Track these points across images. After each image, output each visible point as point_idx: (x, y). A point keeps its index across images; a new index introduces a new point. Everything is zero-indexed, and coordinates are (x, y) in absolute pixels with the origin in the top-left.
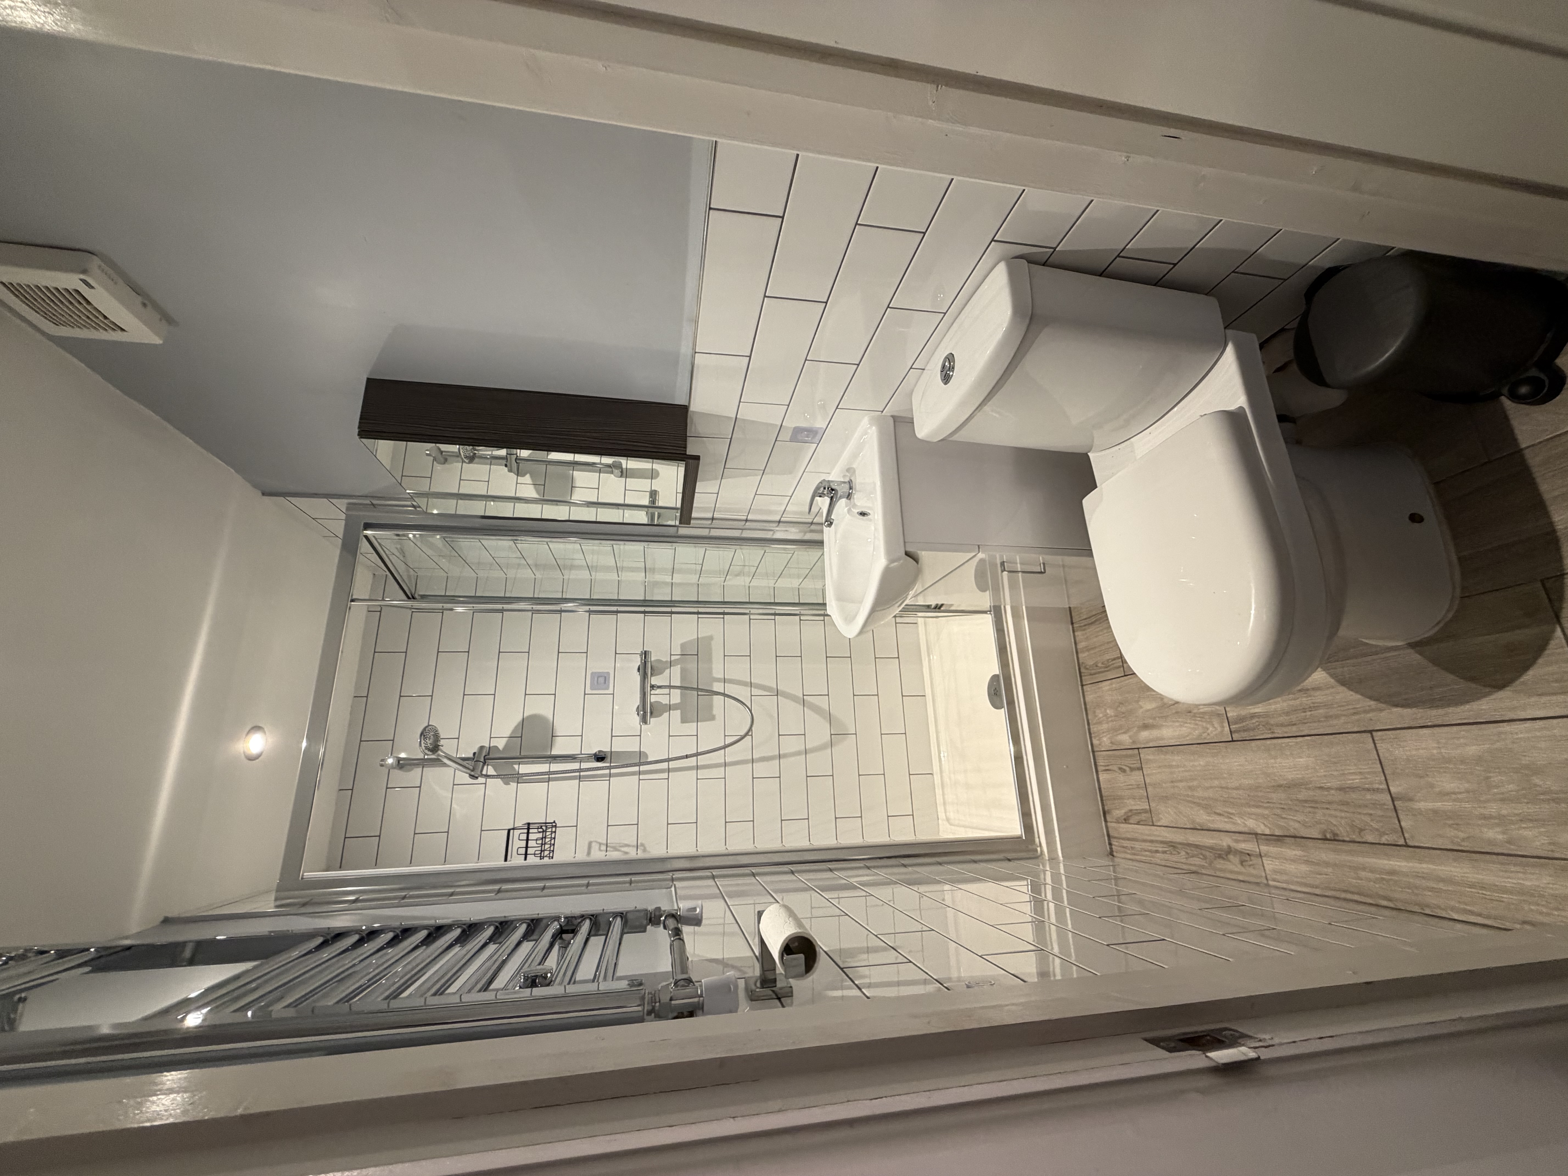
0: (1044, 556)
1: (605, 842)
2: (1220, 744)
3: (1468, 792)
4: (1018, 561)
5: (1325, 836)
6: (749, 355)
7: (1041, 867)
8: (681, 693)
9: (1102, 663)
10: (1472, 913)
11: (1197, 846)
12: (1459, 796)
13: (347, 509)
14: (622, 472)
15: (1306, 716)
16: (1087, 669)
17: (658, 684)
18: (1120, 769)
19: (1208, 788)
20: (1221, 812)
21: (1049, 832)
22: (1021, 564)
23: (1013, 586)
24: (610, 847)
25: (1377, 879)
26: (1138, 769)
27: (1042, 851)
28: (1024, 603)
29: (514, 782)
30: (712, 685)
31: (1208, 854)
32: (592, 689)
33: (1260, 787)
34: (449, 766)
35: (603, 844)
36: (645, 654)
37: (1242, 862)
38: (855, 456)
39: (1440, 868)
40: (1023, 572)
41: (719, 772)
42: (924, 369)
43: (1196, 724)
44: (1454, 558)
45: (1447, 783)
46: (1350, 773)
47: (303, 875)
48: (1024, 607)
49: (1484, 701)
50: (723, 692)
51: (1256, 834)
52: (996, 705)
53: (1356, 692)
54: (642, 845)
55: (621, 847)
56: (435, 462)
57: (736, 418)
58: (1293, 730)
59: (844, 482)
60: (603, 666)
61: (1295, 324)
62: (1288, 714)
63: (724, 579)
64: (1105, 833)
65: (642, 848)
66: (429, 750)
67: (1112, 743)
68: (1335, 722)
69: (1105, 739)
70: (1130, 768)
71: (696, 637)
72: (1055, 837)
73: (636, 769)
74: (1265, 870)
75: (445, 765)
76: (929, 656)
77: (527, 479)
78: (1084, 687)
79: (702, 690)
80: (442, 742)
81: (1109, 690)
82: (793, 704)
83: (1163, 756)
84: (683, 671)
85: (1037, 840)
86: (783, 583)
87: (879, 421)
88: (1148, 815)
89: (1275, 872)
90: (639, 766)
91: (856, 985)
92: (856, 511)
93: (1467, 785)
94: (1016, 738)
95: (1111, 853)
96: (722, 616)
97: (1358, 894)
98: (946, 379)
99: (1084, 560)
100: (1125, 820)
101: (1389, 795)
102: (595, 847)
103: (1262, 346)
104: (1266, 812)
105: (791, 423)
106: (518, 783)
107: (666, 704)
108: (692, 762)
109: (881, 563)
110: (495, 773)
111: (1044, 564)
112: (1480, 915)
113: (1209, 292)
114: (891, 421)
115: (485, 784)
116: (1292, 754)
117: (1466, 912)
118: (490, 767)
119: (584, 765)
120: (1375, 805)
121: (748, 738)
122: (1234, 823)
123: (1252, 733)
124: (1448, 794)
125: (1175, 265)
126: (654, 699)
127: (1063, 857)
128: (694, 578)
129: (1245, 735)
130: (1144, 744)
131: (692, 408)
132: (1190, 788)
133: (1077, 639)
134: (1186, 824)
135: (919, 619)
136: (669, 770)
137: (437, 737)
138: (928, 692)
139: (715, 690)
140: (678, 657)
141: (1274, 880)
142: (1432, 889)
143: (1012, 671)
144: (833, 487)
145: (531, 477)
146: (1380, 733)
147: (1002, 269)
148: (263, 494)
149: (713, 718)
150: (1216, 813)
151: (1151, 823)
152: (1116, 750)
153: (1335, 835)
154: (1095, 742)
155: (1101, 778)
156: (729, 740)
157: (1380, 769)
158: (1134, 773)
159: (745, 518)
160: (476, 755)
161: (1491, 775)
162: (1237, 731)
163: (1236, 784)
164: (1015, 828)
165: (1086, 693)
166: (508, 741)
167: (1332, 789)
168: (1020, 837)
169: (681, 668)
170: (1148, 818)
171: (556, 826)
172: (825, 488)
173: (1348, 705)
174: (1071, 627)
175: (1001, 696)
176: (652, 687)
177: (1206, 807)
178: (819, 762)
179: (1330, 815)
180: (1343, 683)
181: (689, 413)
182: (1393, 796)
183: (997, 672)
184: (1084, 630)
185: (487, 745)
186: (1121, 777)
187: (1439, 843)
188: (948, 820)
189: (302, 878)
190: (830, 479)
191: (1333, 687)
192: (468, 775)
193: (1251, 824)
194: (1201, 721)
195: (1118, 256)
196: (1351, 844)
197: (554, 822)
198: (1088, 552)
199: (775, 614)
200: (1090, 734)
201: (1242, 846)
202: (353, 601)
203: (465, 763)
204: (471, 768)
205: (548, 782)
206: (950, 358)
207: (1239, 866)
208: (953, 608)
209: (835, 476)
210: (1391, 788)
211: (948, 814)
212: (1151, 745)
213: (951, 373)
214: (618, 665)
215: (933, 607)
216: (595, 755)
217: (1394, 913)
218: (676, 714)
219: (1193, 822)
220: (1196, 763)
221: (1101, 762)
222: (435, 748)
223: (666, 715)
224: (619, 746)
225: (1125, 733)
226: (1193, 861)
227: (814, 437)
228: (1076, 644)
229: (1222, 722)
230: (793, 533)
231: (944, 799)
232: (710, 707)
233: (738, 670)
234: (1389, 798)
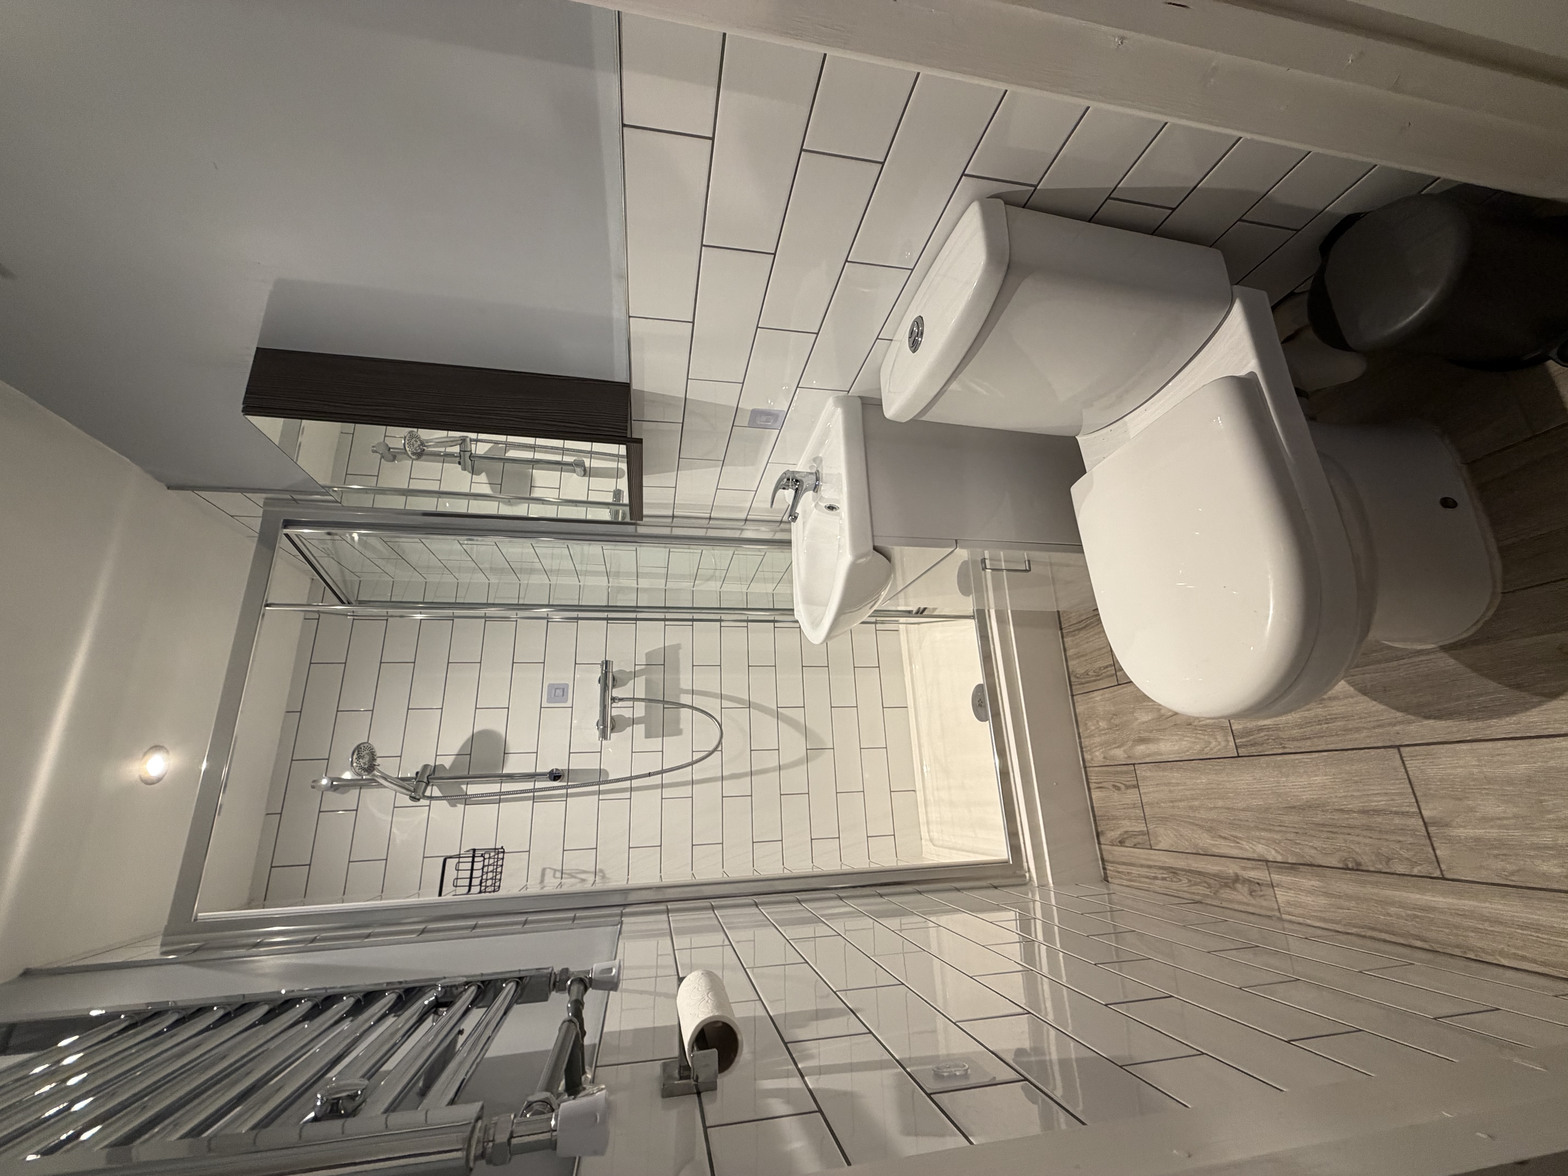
0: (1030, 552)
1: (560, 868)
2: (1225, 760)
3: (1515, 817)
4: (1003, 559)
5: (1347, 865)
6: (691, 320)
7: (1030, 895)
8: (646, 707)
9: (1094, 672)
10: (1524, 958)
11: (1200, 873)
12: (1505, 822)
13: (265, 504)
14: (585, 470)
15: (1322, 728)
16: (1078, 678)
17: (620, 696)
18: (1114, 786)
19: (1211, 809)
20: (1226, 836)
21: (1038, 856)
22: (1005, 561)
23: (997, 588)
24: (565, 873)
25: (1408, 915)
26: (1134, 787)
27: (1030, 877)
28: (1009, 607)
29: (461, 804)
30: (678, 697)
31: (1212, 881)
32: (549, 701)
33: (1271, 808)
34: (385, 787)
35: (558, 871)
36: (606, 664)
37: (1251, 893)
38: (821, 444)
39: (1483, 905)
40: (1008, 570)
41: (686, 791)
42: (891, 340)
43: (1197, 738)
44: (1494, 549)
45: (1491, 807)
46: (1373, 794)
47: (197, 916)
48: (1009, 611)
49: (1535, 711)
50: (691, 704)
51: (1267, 861)
52: (981, 718)
53: (1380, 702)
54: (601, 871)
55: (578, 873)
56: (383, 460)
57: (686, 398)
58: (1307, 745)
59: (811, 473)
60: (564, 677)
61: (1308, 286)
62: (1300, 726)
63: (692, 584)
64: (1099, 856)
65: (601, 874)
66: (365, 770)
67: (1104, 758)
68: (1356, 735)
69: (1097, 753)
70: (1125, 785)
71: (663, 646)
72: (1045, 861)
73: (596, 788)
74: (1277, 901)
75: (381, 786)
76: (911, 665)
77: (483, 478)
78: (1075, 697)
79: (668, 702)
80: (379, 761)
81: (1102, 700)
82: (768, 717)
83: (1161, 774)
84: (648, 683)
85: (1025, 864)
86: (757, 588)
87: (845, 401)
88: (1146, 837)
89: (1288, 903)
90: (599, 785)
91: (799, 1070)
92: (823, 504)
93: (1515, 810)
94: (1001, 752)
95: (1106, 879)
96: (690, 623)
97: (1386, 932)
98: (914, 345)
99: (1074, 556)
100: (1120, 842)
101: (1421, 820)
102: (549, 874)
103: (1274, 308)
104: (1277, 836)
105: (747, 405)
106: (466, 804)
107: (629, 718)
108: (656, 780)
109: (847, 559)
110: (441, 795)
111: (1029, 561)
112: (1535, 961)
113: (1213, 243)
114: (859, 402)
115: (430, 806)
116: (1305, 772)
117: (1515, 956)
118: (435, 788)
119: (539, 785)
120: (1403, 830)
121: (717, 754)
122: (1241, 848)
123: (1260, 748)
124: (1492, 819)
125: (1174, 210)
126: (615, 712)
127: (1053, 883)
128: (660, 583)
129: (1253, 750)
130: (1141, 759)
131: (635, 386)
132: (1191, 807)
133: (1066, 645)
134: (1187, 849)
135: (901, 626)
136: (631, 789)
137: (373, 757)
138: (910, 703)
139: (682, 702)
140: (643, 667)
141: (1289, 914)
142: (1475, 930)
143: (997, 680)
144: (799, 478)
145: (488, 476)
146: (1408, 749)
147: (974, 210)
148: (168, 488)
149: (679, 732)
150: (1220, 837)
151: (1149, 847)
152: (1109, 765)
153: (1359, 864)
154: (1087, 757)
155: (1093, 797)
156: (697, 756)
157: (1410, 790)
158: (1129, 791)
159: (708, 516)
160: (419, 775)
161: (1546, 798)
162: (1245, 746)
163: (1241, 805)
164: (1001, 852)
165: (1076, 704)
166: (456, 758)
167: (1355, 812)
168: (1007, 862)
169: (647, 680)
170: (1146, 841)
171: (504, 852)
172: (788, 479)
173: (1370, 716)
174: (1060, 632)
175: (985, 707)
176: (613, 699)
177: (1210, 830)
178: (795, 779)
179: (1352, 842)
180: (1364, 691)
181: (632, 391)
182: (1426, 820)
183: (982, 682)
184: (1074, 636)
185: (433, 765)
186: (1116, 795)
187: (1483, 876)
188: (931, 840)
189: (196, 920)
190: (797, 470)
191: (1352, 697)
192: (408, 797)
193: (1261, 849)
194: (1205, 735)
195: (1109, 198)
196: (1376, 874)
197: (502, 848)
198: (1078, 548)
199: (748, 621)
200: (1082, 748)
201: (1252, 874)
202: (267, 605)
203: (405, 784)
204: (412, 789)
205: (499, 803)
206: (919, 322)
207: (1249, 897)
208: (935, 613)
209: (801, 466)
210: (1423, 812)
211: (931, 834)
212: (1147, 760)
213: (920, 339)
214: (577, 676)
215: (914, 612)
216: (551, 772)
217: (1430, 956)
218: (640, 729)
219: (1196, 846)
220: (1199, 781)
221: (1093, 779)
222: (371, 768)
223: (629, 729)
224: (578, 763)
225: (1119, 747)
226: (1194, 889)
227: (776, 420)
228: (1065, 650)
229: (1225, 736)
230: (764, 533)
231: (927, 816)
232: (677, 721)
233: (707, 681)
234: (1422, 823)
